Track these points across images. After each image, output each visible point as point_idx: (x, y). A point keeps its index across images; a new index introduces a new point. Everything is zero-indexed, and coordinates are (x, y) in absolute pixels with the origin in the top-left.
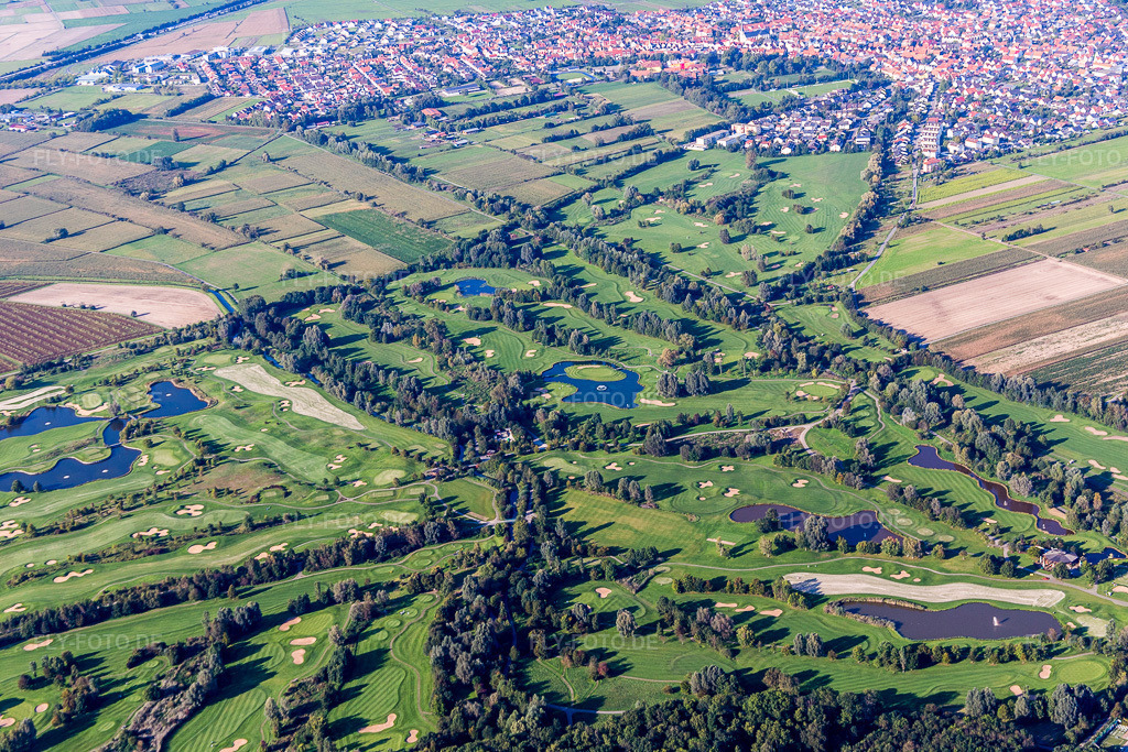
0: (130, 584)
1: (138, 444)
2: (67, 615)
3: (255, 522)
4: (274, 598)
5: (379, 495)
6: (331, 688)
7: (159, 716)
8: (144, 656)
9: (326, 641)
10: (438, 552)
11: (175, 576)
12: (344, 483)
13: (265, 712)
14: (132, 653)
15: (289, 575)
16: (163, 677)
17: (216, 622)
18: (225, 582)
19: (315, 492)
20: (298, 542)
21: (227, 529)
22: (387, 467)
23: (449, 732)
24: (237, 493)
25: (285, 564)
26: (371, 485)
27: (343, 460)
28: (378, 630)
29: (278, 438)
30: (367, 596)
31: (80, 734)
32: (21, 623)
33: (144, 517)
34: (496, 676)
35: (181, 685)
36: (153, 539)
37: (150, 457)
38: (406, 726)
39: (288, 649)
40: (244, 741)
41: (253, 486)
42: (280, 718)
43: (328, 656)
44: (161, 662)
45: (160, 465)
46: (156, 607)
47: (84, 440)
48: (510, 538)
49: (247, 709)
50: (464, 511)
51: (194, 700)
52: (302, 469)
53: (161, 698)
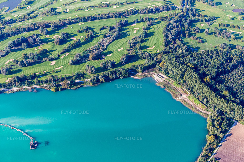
0: (101, 13)
2: (87, 18)
3: (128, 2)
4: (131, 19)
6: (142, 39)
7: (106, 41)
8: (103, 28)
9: (141, 29)
10: (166, 13)
11: (110, 12)
13: (128, 43)
14: (101, 27)
15: (134, 14)
16: (107, 33)
17: (119, 23)
18: (121, 15)
20: (136, 7)
21: (121, 3)
23: (166, 51)
25: (134, 12)
28: (152, 28)
30: (151, 21)
31: (89, 43)
32: (78, 19)
34: (177, 40)
35: (111, 35)
36: (106, 4)
38: (157, 48)
39: (133, 30)
40: (123, 48)
42: (131, 44)
43: (142, 32)
44: (106, 30)
46: (106, 18)
48: (183, 11)
49: (124, 41)
50: (173, 4)
51: (113, 39)
53: (106, 37)
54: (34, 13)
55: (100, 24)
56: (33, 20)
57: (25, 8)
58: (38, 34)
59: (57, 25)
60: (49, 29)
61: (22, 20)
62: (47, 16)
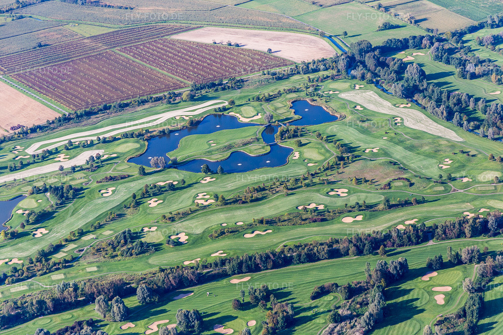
0: (304, 241)
1: (290, 144)
2: (261, 260)
3: (392, 202)
4: (416, 257)
5: (483, 188)
6: (472, 322)
7: (341, 334)
8: (322, 292)
9: (460, 290)
11: (337, 237)
12: (454, 179)
14: (313, 289)
15: (423, 241)
17: (376, 271)
18: (376, 244)
19: (432, 184)
20: (427, 218)
21: (369, 207)
22: (486, 169)
24: (372, 182)
25: (420, 234)
26: (475, 182)
27: (450, 162)
28: (499, 284)
29: (397, 144)
30: (489, 260)
32: (227, 264)
33: (304, 195)
35: (355, 313)
36: (315, 211)
37: (301, 153)
39: (431, 293)
41: (383, 178)
43: (464, 299)
44: (335, 297)
45: (310, 160)
46: (326, 259)
47: (248, 139)
49: (407, 333)
51: (367, 324)
52: (419, 167)
53: (341, 322)
54: (65, 249)
55: (309, 279)
56: (65, 274)
57: (29, 234)
58: (92, 320)
59: (155, 286)
60: (132, 302)
61: (24, 275)
62: (113, 257)
